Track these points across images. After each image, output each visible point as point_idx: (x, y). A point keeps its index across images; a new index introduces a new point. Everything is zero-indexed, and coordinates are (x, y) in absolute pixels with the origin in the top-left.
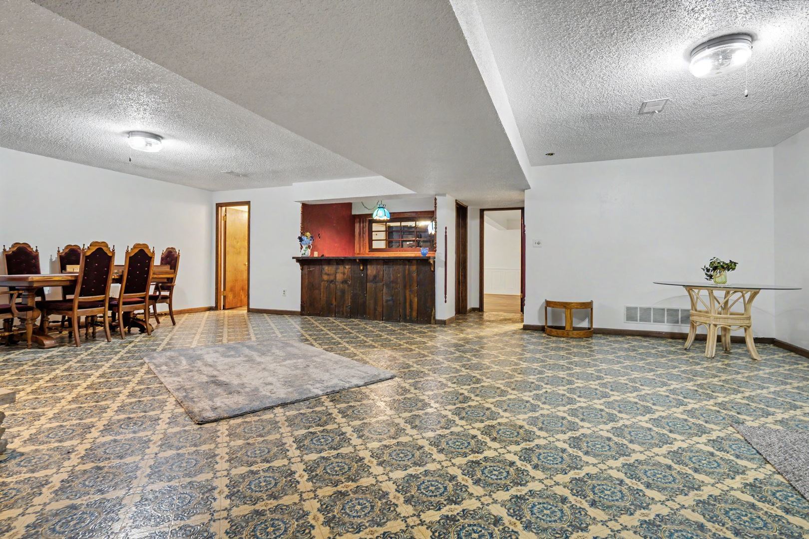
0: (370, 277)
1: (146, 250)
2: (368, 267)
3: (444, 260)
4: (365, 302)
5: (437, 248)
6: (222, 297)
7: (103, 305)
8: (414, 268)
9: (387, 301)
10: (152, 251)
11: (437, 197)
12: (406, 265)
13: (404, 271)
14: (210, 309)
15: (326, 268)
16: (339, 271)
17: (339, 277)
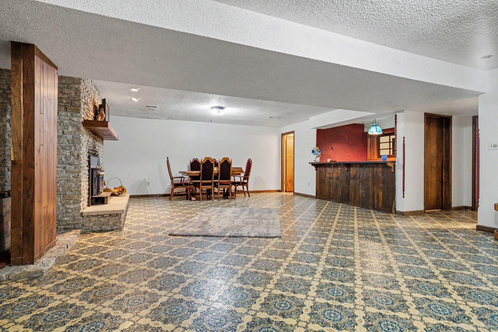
0: (352, 176)
1: (228, 161)
2: (351, 169)
3: (402, 163)
4: (349, 194)
5: (397, 155)
6: (285, 185)
7: (211, 185)
8: (380, 170)
9: (362, 193)
10: (230, 161)
11: (397, 114)
12: (374, 167)
13: (373, 172)
14: (279, 191)
15: (329, 170)
16: (335, 171)
17: (335, 175)
